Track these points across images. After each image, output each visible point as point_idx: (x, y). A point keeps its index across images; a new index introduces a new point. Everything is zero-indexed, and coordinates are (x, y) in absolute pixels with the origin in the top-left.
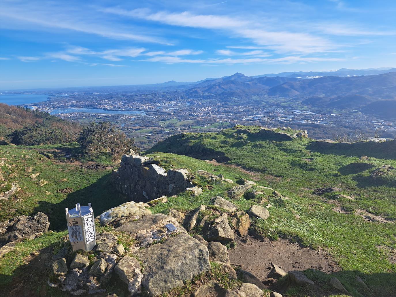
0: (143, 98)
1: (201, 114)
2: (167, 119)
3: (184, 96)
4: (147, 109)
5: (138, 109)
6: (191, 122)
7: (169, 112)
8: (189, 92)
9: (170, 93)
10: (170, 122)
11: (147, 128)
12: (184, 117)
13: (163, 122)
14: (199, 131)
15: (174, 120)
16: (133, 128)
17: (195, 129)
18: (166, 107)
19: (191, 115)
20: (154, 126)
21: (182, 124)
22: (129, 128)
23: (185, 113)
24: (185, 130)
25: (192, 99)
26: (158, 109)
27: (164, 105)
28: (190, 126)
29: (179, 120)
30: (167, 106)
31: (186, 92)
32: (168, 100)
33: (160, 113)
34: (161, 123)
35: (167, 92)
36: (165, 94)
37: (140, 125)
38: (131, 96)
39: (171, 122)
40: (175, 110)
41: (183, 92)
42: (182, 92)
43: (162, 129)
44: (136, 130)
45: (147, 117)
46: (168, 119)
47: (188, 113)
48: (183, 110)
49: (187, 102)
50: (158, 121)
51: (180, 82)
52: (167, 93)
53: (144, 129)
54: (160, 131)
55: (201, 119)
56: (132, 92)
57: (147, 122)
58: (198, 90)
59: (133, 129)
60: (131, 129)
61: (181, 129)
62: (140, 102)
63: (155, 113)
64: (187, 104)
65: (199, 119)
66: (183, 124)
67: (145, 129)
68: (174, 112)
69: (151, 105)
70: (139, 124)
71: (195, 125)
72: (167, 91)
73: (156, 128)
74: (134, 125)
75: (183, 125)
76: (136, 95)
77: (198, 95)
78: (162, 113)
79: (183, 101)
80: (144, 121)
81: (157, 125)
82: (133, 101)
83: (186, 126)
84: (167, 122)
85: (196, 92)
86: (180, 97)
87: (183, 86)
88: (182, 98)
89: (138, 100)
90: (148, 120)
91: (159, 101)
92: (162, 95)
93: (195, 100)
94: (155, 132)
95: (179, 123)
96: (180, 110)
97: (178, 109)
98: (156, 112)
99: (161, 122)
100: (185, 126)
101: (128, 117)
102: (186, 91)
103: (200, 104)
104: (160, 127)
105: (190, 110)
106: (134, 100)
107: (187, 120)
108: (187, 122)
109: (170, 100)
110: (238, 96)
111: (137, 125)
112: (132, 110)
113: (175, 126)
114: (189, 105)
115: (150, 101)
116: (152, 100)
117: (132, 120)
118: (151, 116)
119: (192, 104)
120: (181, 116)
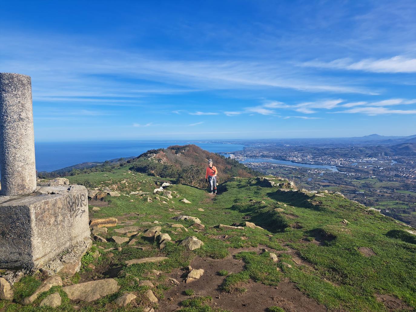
0: (336, 153)
1: (413, 176)
2: (363, 177)
3: (389, 152)
4: (340, 164)
5: (329, 164)
6: (397, 184)
7: (366, 170)
8: (396, 148)
9: (371, 148)
10: (367, 181)
11: (336, 185)
12: (387, 177)
13: (358, 180)
14: (408, 197)
15: (372, 179)
16: (321, 183)
17: (402, 194)
18: (363, 164)
19: (396, 176)
20: (346, 184)
21: (383, 186)
22: (316, 184)
23: (388, 173)
24: (387, 193)
25: (400, 157)
26: (354, 165)
27: (361, 162)
28: (394, 189)
29: (379, 180)
30: (364, 162)
31: (394, 148)
32: (367, 156)
33: (355, 170)
34: (355, 182)
35: (367, 147)
36: (364, 149)
37: (328, 181)
38: (322, 149)
39: (369, 182)
40: (375, 168)
41: (389, 147)
42: (387, 148)
43: (355, 189)
44: (323, 186)
45: (338, 173)
46: (365, 178)
47: (393, 173)
48: (386, 168)
49: (393, 160)
50: (352, 179)
51: (385, 135)
52: (366, 148)
53: (333, 186)
54: (352, 191)
55: (412, 181)
56: (325, 145)
57: (338, 178)
58: (411, 146)
59: (320, 185)
60: (319, 184)
61: (380, 192)
62: (332, 157)
63: (349, 169)
64: (392, 162)
65: (409, 182)
66: (385, 186)
67: (334, 186)
68: (374, 170)
69: (345, 161)
70: (328, 180)
71: (402, 188)
72: (367, 146)
73: (348, 186)
74: (322, 181)
75: (384, 188)
76: (328, 149)
77: (410, 152)
78: (357, 170)
79: (387, 158)
80: (335, 177)
81: (350, 184)
82: (324, 154)
83: (389, 189)
84: (363, 182)
85: (407, 148)
86: (383, 154)
87: (390, 140)
88: (386, 154)
89: (330, 154)
90: (338, 177)
91: (355, 157)
92: (360, 150)
93: (404, 158)
94: (346, 191)
95: (379, 184)
96: (382, 169)
97: (380, 167)
98: (350, 168)
99: (355, 180)
100: (387, 188)
101: (316, 172)
102: (393, 146)
103: (412, 163)
104: (354, 186)
105: (396, 170)
106: (326, 154)
107: (391, 181)
108: (389, 184)
109: (369, 157)
111: (325, 181)
112: (322, 164)
113: (373, 186)
114: (396, 164)
115: (344, 156)
116: (346, 154)
117: (321, 175)
118: (343, 173)
119: (400, 162)
120: (383, 176)
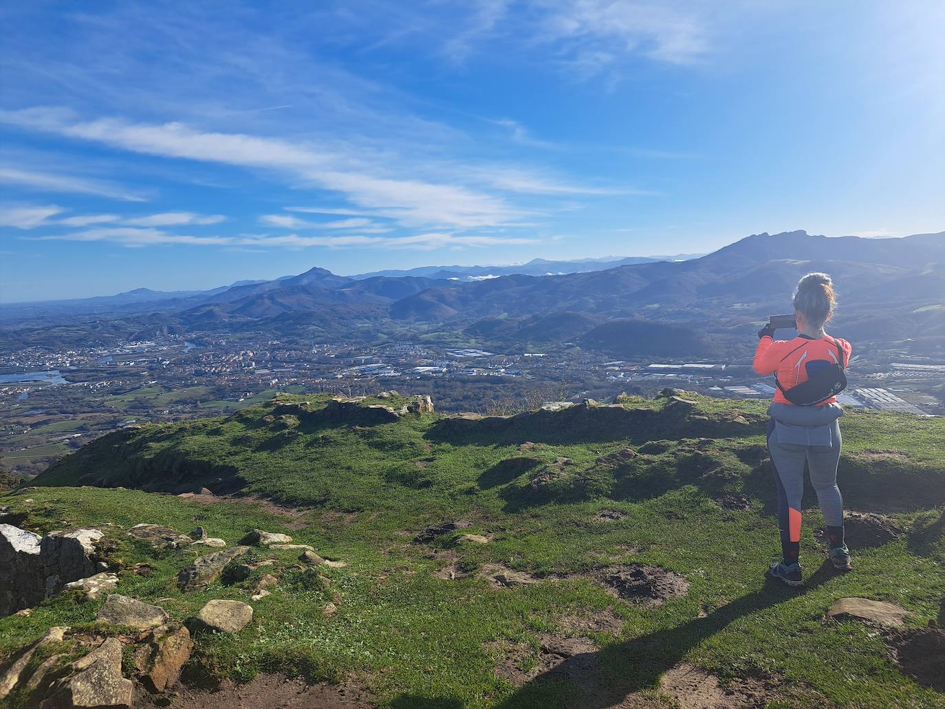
0: (56, 337)
1: (228, 370)
2: (128, 388)
3: (178, 326)
4: (68, 365)
5: (41, 369)
6: (201, 390)
7: (134, 370)
8: (190, 316)
9: (137, 320)
10: (139, 395)
11: (67, 417)
12: (180, 379)
13: (118, 397)
14: (225, 412)
15: (150, 389)
16: (24, 420)
17: (213, 410)
18: (126, 357)
19: (198, 373)
20: (91, 409)
21: (175, 399)
22: (10, 423)
23: (181, 370)
24: (184, 412)
25: (200, 333)
26: (102, 364)
27: (120, 353)
28: (196, 401)
29: (165, 388)
30: (127, 354)
31: (184, 316)
32: (132, 337)
33: (108, 373)
34: (112, 401)
35: (129, 319)
36: (123, 322)
37: (44, 411)
38: (15, 332)
39: (143, 395)
40: (153, 362)
41: (175, 315)
42: (170, 316)
43: (115, 417)
44: (32, 426)
45: (67, 387)
46: (133, 389)
47: (190, 369)
48: (174, 361)
49: (187, 341)
50: (103, 396)
51: (164, 291)
52: (127, 320)
53: (58, 421)
54: (110, 423)
55: (228, 381)
56: (21, 321)
57: (69, 400)
58: (216, 309)
59: (23, 426)
60: (18, 423)
61: (170, 413)
62: (46, 349)
63: (94, 374)
64: (187, 347)
65: (223, 381)
66: (178, 399)
67: (61, 419)
68: (150, 369)
69: (80, 355)
70: (42, 408)
71: (212, 397)
72: (129, 316)
73: (98, 414)
74: (25, 413)
75: (177, 402)
76: (31, 330)
77: (218, 322)
78: (113, 374)
79: (175, 337)
80: (60, 398)
81: (101, 407)
82: (23, 345)
83: (187, 404)
84: (130, 397)
85: (210, 314)
86: (165, 330)
87: (175, 301)
88: (172, 331)
89: (40, 344)
90: (69, 396)
91: (104, 343)
92: (113, 326)
93: (208, 336)
94: (95, 427)
95: (166, 397)
96: (168, 362)
97: (162, 360)
98: (97, 371)
99: (111, 396)
100: (183, 402)
101: (6, 392)
102: (183, 313)
103: (224, 343)
104: (111, 411)
105: (197, 361)
106: (28, 344)
107: (188, 386)
108: (186, 393)
109: (137, 339)
110: (321, 321)
111: (36, 412)
112: (20, 371)
113: (154, 404)
114: (193, 349)
115: (78, 343)
116: (81, 340)
117: (20, 398)
118: (81, 384)
119: (201, 344)
120: (171, 379)
